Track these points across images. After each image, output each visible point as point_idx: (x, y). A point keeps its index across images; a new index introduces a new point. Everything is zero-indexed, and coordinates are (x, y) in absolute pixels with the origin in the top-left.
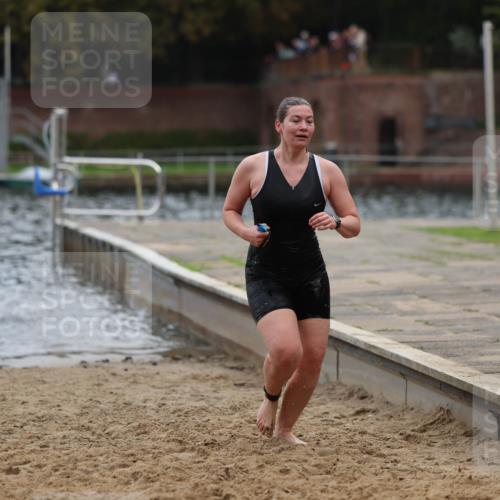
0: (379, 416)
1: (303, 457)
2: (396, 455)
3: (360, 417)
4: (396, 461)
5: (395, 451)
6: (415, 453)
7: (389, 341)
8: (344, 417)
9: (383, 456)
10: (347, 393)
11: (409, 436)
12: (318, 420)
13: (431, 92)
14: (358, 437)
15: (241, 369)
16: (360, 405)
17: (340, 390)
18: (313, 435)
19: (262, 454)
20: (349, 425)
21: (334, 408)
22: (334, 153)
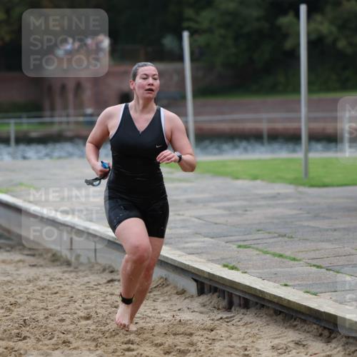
1: (73, 311)
3: (110, 284)
8: (100, 284)
10: (102, 269)
12: (83, 287)
14: (109, 297)
15: (34, 255)
16: (110, 277)
17: (97, 267)
18: (80, 296)
19: (47, 310)
20: (103, 290)
21: (93, 279)
22: (91, 115)
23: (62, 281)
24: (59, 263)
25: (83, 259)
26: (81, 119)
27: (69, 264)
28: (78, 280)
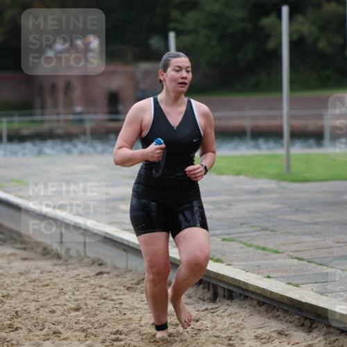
0: (111, 275)
1: (63, 302)
2: (121, 299)
3: (99, 277)
4: (121, 303)
5: (121, 297)
6: (133, 298)
7: (116, 229)
8: (88, 277)
9: (113, 300)
10: (91, 262)
11: (129, 287)
12: (73, 280)
13: (139, 75)
14: (98, 289)
15: (25, 249)
16: (99, 269)
17: (86, 260)
18: (70, 288)
19: (38, 301)
20: (92, 282)
21: (82, 271)
22: (80, 113)
23: (52, 274)
24: (49, 256)
25: (73, 253)
26: (71, 117)
27: (59, 257)
28: (67, 273)
